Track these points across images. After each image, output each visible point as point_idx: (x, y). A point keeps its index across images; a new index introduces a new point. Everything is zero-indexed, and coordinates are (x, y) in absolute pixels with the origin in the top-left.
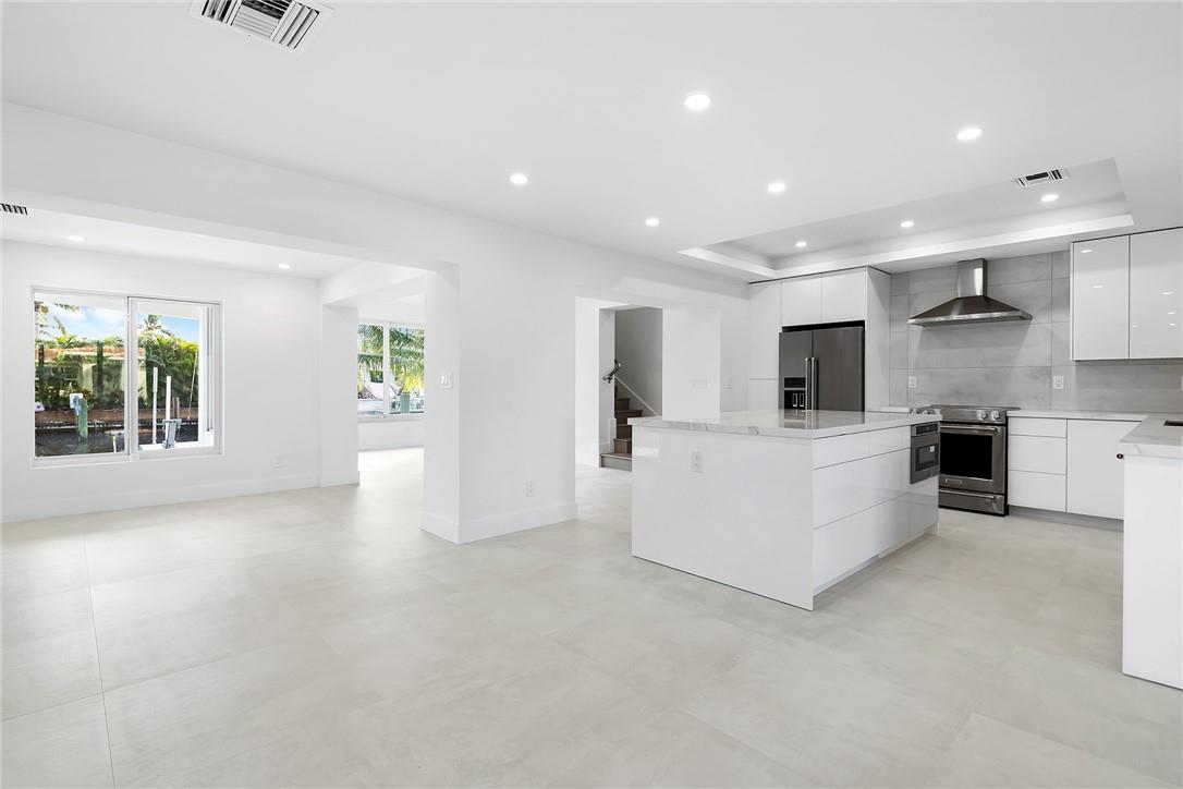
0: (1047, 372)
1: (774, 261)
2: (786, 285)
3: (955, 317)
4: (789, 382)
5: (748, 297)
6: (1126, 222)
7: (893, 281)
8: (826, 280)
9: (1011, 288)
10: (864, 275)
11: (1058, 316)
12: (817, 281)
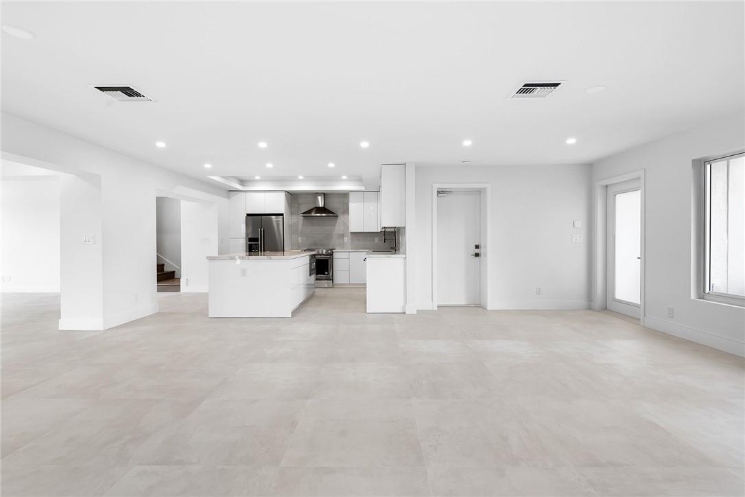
0: (342, 236)
1: (242, 182)
2: (248, 194)
3: (313, 214)
4: (250, 240)
5: (228, 197)
6: (363, 188)
7: (292, 197)
8: (267, 194)
9: (334, 205)
10: (283, 195)
11: (346, 216)
12: (263, 194)
